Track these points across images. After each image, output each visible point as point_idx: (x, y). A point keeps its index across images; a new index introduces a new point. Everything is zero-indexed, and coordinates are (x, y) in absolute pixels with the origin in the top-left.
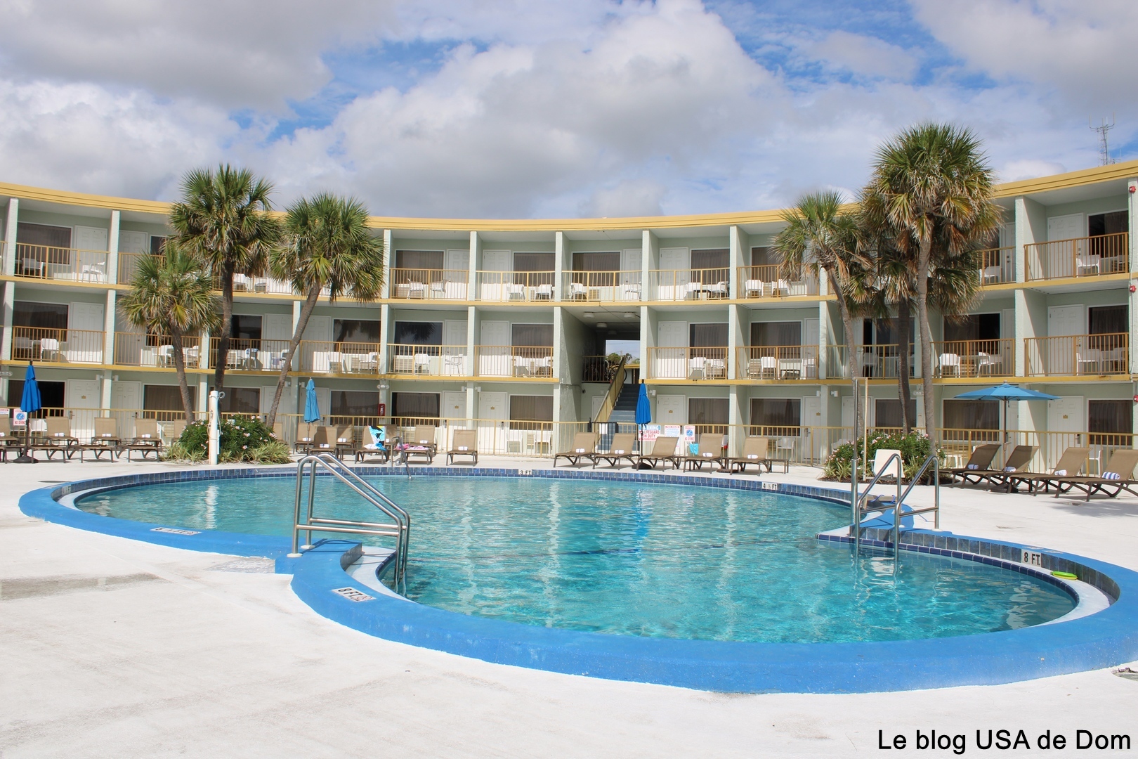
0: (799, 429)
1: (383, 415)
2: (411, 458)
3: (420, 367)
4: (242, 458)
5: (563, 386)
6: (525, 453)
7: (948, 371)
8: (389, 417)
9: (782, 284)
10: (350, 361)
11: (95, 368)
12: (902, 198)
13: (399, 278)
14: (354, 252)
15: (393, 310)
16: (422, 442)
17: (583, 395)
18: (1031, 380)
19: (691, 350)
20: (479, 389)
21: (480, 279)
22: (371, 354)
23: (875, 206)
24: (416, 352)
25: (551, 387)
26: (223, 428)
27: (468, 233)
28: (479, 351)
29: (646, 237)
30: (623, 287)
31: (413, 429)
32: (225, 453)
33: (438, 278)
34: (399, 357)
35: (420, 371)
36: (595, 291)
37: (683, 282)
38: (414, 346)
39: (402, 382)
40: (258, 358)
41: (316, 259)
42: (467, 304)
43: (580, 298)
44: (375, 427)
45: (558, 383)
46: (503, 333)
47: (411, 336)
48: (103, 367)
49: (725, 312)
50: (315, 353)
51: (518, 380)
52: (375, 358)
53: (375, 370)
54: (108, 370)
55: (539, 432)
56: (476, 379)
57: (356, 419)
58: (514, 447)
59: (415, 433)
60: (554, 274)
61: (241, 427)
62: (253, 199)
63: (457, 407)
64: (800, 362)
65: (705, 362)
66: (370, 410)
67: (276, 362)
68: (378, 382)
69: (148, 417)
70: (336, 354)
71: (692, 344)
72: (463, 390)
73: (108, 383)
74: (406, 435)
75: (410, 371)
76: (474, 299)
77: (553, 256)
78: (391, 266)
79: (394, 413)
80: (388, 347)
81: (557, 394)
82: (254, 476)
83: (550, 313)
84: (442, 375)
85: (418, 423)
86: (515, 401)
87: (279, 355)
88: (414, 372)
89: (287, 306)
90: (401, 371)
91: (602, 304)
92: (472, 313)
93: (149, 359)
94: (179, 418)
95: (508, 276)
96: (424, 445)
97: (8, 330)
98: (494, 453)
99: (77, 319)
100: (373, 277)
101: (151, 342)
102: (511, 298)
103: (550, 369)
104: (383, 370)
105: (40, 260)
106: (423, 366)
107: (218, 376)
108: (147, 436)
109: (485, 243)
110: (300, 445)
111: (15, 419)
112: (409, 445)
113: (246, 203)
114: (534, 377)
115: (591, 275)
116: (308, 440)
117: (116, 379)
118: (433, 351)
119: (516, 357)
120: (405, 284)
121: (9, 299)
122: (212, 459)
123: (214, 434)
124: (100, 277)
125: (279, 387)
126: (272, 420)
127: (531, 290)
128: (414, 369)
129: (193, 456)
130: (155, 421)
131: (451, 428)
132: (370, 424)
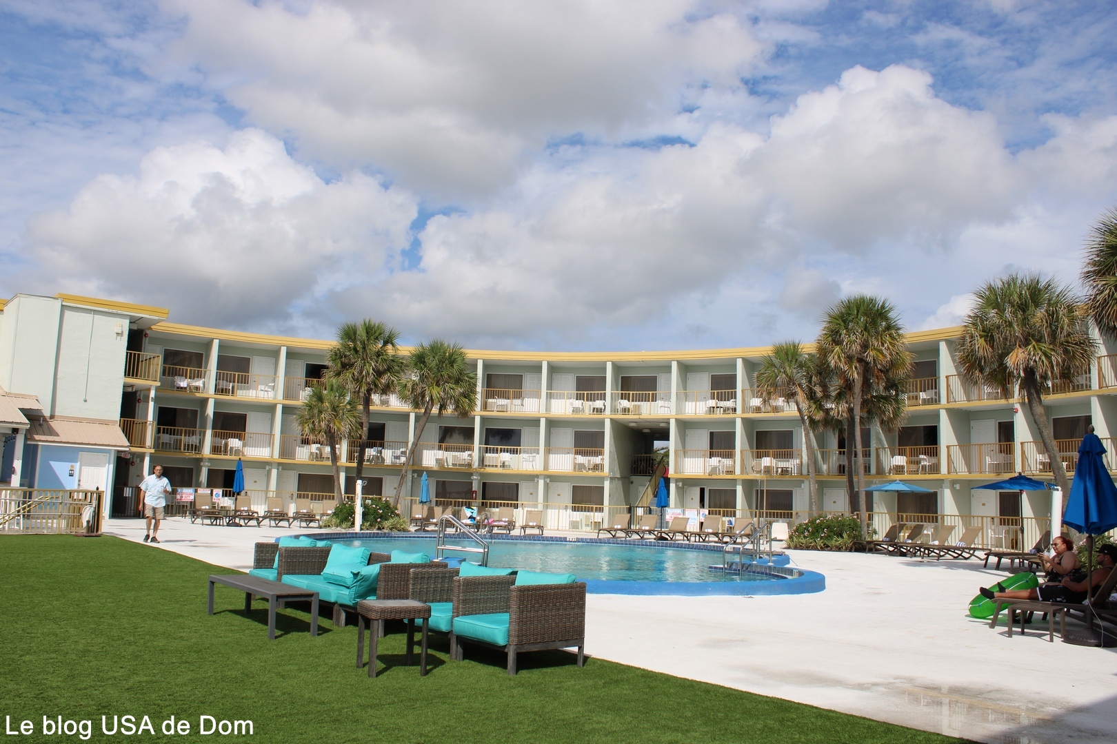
0: (792, 513)
1: (476, 499)
2: (495, 531)
3: (504, 463)
4: (377, 527)
5: (612, 479)
7: (899, 470)
8: (480, 500)
9: (780, 402)
10: (452, 458)
11: (266, 460)
12: (837, 349)
13: (489, 395)
14: (457, 382)
15: (483, 419)
16: (504, 519)
17: (631, 485)
18: (953, 476)
19: (710, 452)
20: (548, 480)
21: (549, 396)
22: (467, 453)
23: (823, 352)
24: (501, 451)
25: (602, 479)
26: (364, 506)
27: (541, 362)
28: (548, 451)
29: (674, 366)
30: (659, 403)
31: (497, 510)
32: (365, 524)
33: (519, 396)
34: (488, 455)
35: (504, 466)
36: (639, 406)
37: (705, 399)
38: (499, 447)
39: (491, 474)
40: (383, 455)
41: (431, 388)
42: (539, 416)
43: (625, 411)
44: (469, 507)
45: (607, 477)
46: (567, 438)
47: (497, 438)
48: (271, 460)
49: (733, 423)
50: (425, 452)
51: (578, 474)
52: (470, 455)
53: (470, 465)
54: (275, 463)
55: (592, 513)
56: (546, 473)
57: (455, 502)
58: (575, 525)
59: (500, 514)
60: (605, 394)
61: (376, 506)
62: (386, 343)
63: (531, 494)
64: (789, 461)
65: (720, 461)
66: (465, 495)
67: (396, 458)
68: (471, 474)
69: (300, 497)
70: (441, 452)
71: (711, 447)
72: (536, 481)
73: (274, 472)
74: (493, 515)
75: (496, 466)
76: (545, 412)
77: (604, 379)
78: (483, 386)
79: (484, 498)
80: (480, 448)
81: (607, 485)
82: (391, 537)
83: (602, 423)
84: (521, 469)
85: (501, 506)
86: (576, 490)
87: (398, 452)
88: (499, 466)
89: (405, 417)
90: (489, 466)
91: (641, 417)
92: (543, 423)
93: (303, 454)
94: (326, 499)
95: (571, 395)
96: (505, 522)
97: (209, 433)
98: (558, 529)
99: (254, 424)
100: (469, 400)
101: (305, 442)
102: (573, 411)
103: (602, 466)
104: (476, 464)
105: (230, 382)
106: (506, 462)
107: (360, 469)
108: (305, 511)
109: (554, 369)
110: (414, 520)
111: (214, 497)
112: (494, 521)
113: (380, 346)
114: (590, 472)
115: (633, 394)
116: (420, 516)
117: (280, 469)
118: (514, 451)
119: (577, 456)
120: (493, 400)
121: (210, 411)
122: (357, 529)
123: (359, 510)
124: (271, 394)
125: (402, 477)
126: (397, 502)
127: (588, 405)
128: (499, 465)
129: (344, 526)
130: (309, 500)
131: (526, 509)
132: (465, 505)
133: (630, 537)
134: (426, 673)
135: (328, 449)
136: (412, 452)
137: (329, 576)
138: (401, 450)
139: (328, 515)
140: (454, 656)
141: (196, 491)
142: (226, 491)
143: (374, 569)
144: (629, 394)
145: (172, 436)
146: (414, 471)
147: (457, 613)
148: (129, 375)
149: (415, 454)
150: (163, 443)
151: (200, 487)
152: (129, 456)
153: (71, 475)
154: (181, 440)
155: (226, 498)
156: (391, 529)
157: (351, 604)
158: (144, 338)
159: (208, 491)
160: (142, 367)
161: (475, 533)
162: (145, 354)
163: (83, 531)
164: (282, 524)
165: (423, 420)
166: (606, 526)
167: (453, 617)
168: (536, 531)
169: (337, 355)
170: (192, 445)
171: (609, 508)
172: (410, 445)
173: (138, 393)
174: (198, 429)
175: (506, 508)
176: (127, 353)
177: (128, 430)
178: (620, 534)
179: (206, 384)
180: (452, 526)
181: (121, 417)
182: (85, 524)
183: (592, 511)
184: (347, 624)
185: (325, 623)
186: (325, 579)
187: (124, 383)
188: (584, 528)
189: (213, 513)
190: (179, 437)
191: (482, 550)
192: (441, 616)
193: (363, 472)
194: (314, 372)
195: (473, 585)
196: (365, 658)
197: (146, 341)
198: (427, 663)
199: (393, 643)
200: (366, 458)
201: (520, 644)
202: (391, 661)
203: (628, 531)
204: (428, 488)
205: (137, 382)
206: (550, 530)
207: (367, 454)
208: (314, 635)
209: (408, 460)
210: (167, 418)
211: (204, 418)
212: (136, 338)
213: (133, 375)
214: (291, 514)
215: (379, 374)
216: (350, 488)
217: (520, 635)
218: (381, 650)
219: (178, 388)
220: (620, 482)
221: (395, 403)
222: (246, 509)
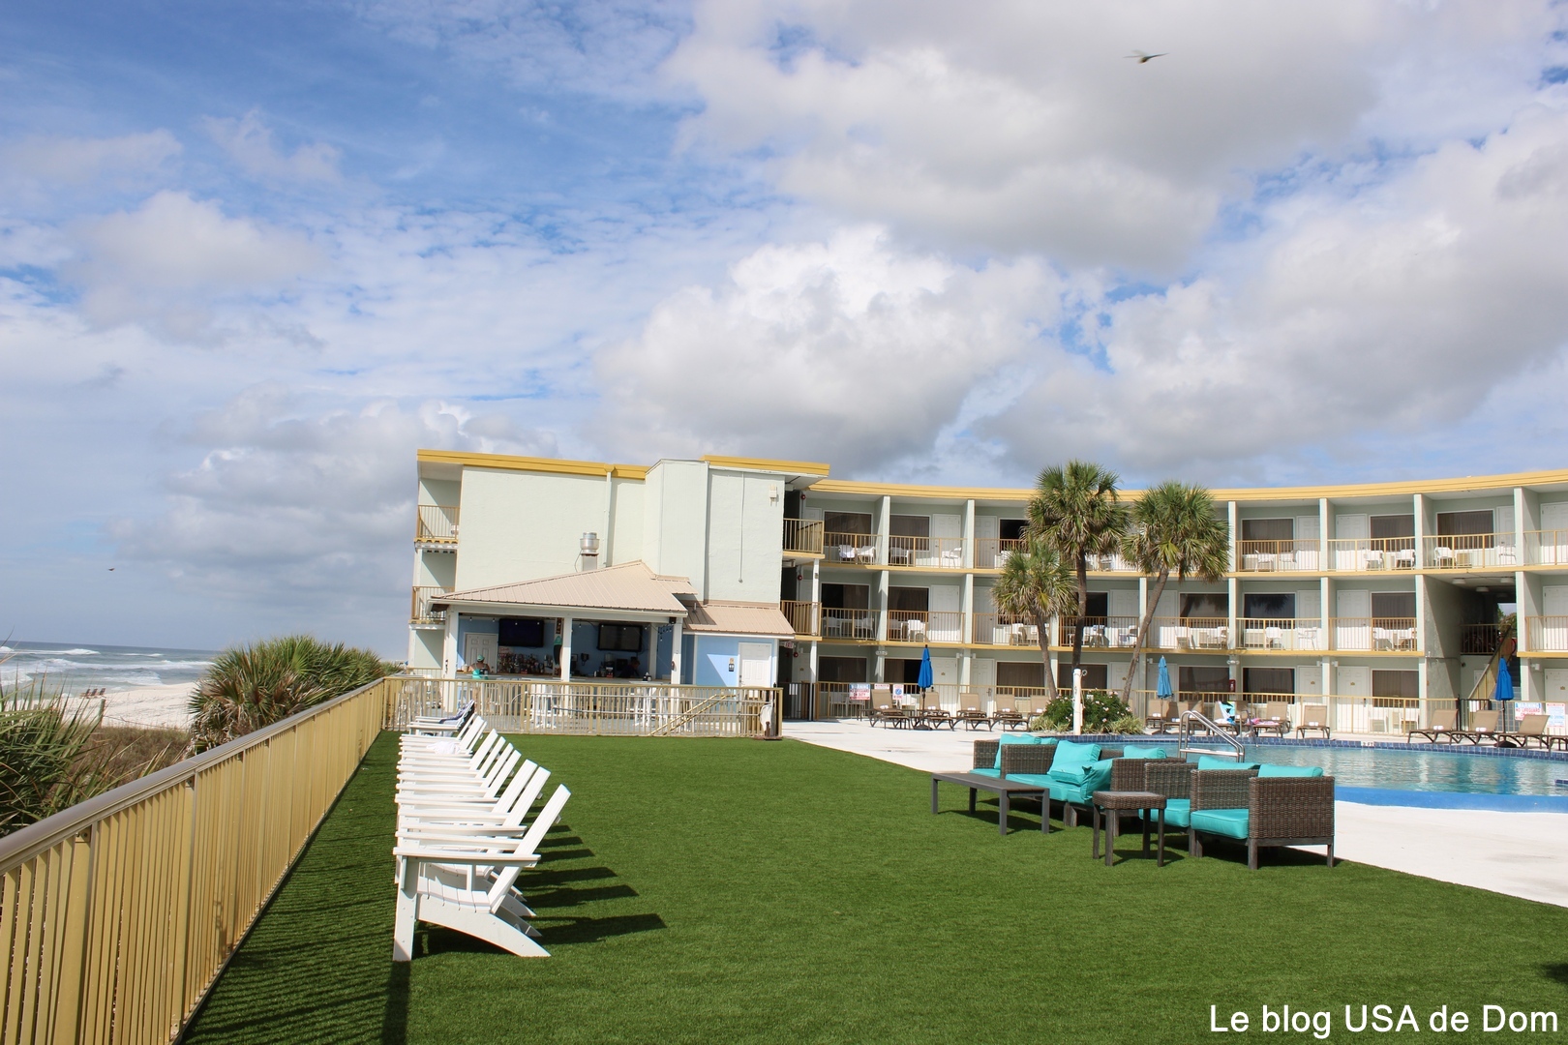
1: (1234, 691)
2: (1262, 733)
3: (1272, 641)
4: (1102, 729)
5: (1430, 660)
6: (1391, 732)
8: (1240, 693)
10: (1199, 636)
11: (956, 647)
13: (1246, 549)
14: (1201, 536)
15: (1240, 583)
16: (1274, 718)
17: (1462, 669)
20: (1336, 664)
21: (1332, 547)
22: (1220, 629)
24: (1267, 625)
25: (1416, 661)
26: (1085, 702)
27: (1318, 500)
28: (1335, 622)
29: (1518, 494)
30: (1498, 549)
31: (1264, 706)
32: (1087, 725)
33: (1289, 548)
34: (1249, 631)
35: (1272, 646)
36: (1466, 555)
38: (1264, 620)
39: (1254, 657)
40: (1106, 635)
41: (1165, 546)
42: (1319, 575)
43: (1445, 563)
44: (1225, 703)
45: (1423, 657)
46: (1362, 604)
47: (1263, 607)
48: (962, 646)
50: (1162, 628)
51: (1381, 653)
52: (1224, 632)
53: (1224, 645)
54: (967, 649)
55: (1402, 709)
56: (1332, 653)
57: (1206, 695)
58: (1378, 726)
59: (1268, 711)
60: (1414, 540)
61: (1101, 702)
62: (1102, 489)
63: (1313, 683)
66: (1220, 685)
67: (1124, 638)
68: (1227, 658)
69: (1001, 693)
70: (1184, 628)
72: (1318, 665)
73: (967, 661)
74: (1258, 713)
75: (1261, 646)
76: (1326, 569)
77: (1411, 518)
78: (1237, 538)
79: (1245, 689)
80: (1237, 621)
81: (1422, 669)
83: (1411, 581)
84: (1296, 649)
85: (1270, 700)
86: (1377, 676)
87: (1127, 631)
88: (1265, 646)
89: (1134, 583)
90: (1252, 645)
91: (1470, 571)
92: (1325, 584)
93: (1002, 637)
94: (1034, 694)
95: (1364, 543)
96: (1275, 721)
97: (884, 614)
98: (1352, 732)
99: (937, 601)
100: (1219, 559)
101: (1002, 621)
102: (1369, 567)
103: (1414, 641)
104: (1232, 645)
105: (907, 548)
106: (1274, 640)
107: (1077, 654)
108: (1008, 710)
109: (1337, 509)
110: (1150, 720)
111: (894, 694)
112: (1260, 721)
113: (1095, 493)
114: (1398, 650)
115: (1456, 539)
116: (1159, 715)
117: (974, 657)
118: (1285, 624)
119: (1377, 629)
120: (1253, 556)
121: (884, 586)
122: (1077, 731)
123: (1078, 709)
124: (958, 562)
125: (1133, 664)
126: (1127, 696)
127: (1391, 557)
128: (1265, 644)
129: (1059, 728)
130: (1013, 696)
131: (1304, 704)
132: (1221, 700)
133: (1458, 742)
134: (1164, 865)
135: (1034, 630)
136: (1146, 630)
137: (1058, 774)
138: (1130, 627)
139: (1037, 715)
140: (1193, 853)
141: (872, 687)
142: (909, 686)
143: (1106, 765)
144: (1450, 539)
145: (840, 619)
146: (1149, 656)
147: (1194, 807)
148: (788, 548)
149: (1149, 632)
150: (830, 628)
151: (876, 682)
152: (792, 647)
153: (731, 670)
154: (851, 624)
155: (909, 695)
156: (1121, 732)
157: (1082, 802)
158: (801, 500)
159: (887, 687)
160: (802, 536)
161: (1234, 737)
162: (804, 521)
163: (761, 734)
164: (980, 726)
165: (1157, 589)
166: (1423, 726)
167: (1191, 811)
168: (1319, 734)
169: (1038, 509)
170: (865, 630)
171: (1428, 702)
172: (1142, 618)
173: (798, 569)
174: (869, 610)
175: (1277, 703)
176: (784, 521)
177: (789, 613)
178: (1443, 738)
179: (878, 552)
180: (1202, 727)
181: (782, 599)
182: (764, 728)
183: (1401, 706)
184: (1078, 824)
185: (1056, 823)
186: (1053, 777)
187: (783, 557)
188: (1392, 730)
189: (894, 714)
190: (849, 620)
191: (1236, 754)
192: (1177, 811)
193: (1082, 658)
194: (1011, 530)
195: (1211, 778)
196: (1102, 851)
197: (803, 504)
198: (1164, 858)
199: (1129, 841)
200: (1084, 640)
201: (1260, 838)
202: (1126, 855)
203: (1456, 733)
204: (1169, 678)
205: (798, 555)
206: (1342, 732)
207: (1084, 634)
208: (1045, 833)
209: (1140, 640)
210: (833, 597)
211: (877, 596)
212: (794, 501)
213: (792, 548)
214: (990, 714)
215: (1094, 530)
216: (1065, 679)
217: (1261, 828)
218: (1116, 846)
219: (844, 559)
220: (1444, 664)
221: (1119, 566)
222: (934, 708)
